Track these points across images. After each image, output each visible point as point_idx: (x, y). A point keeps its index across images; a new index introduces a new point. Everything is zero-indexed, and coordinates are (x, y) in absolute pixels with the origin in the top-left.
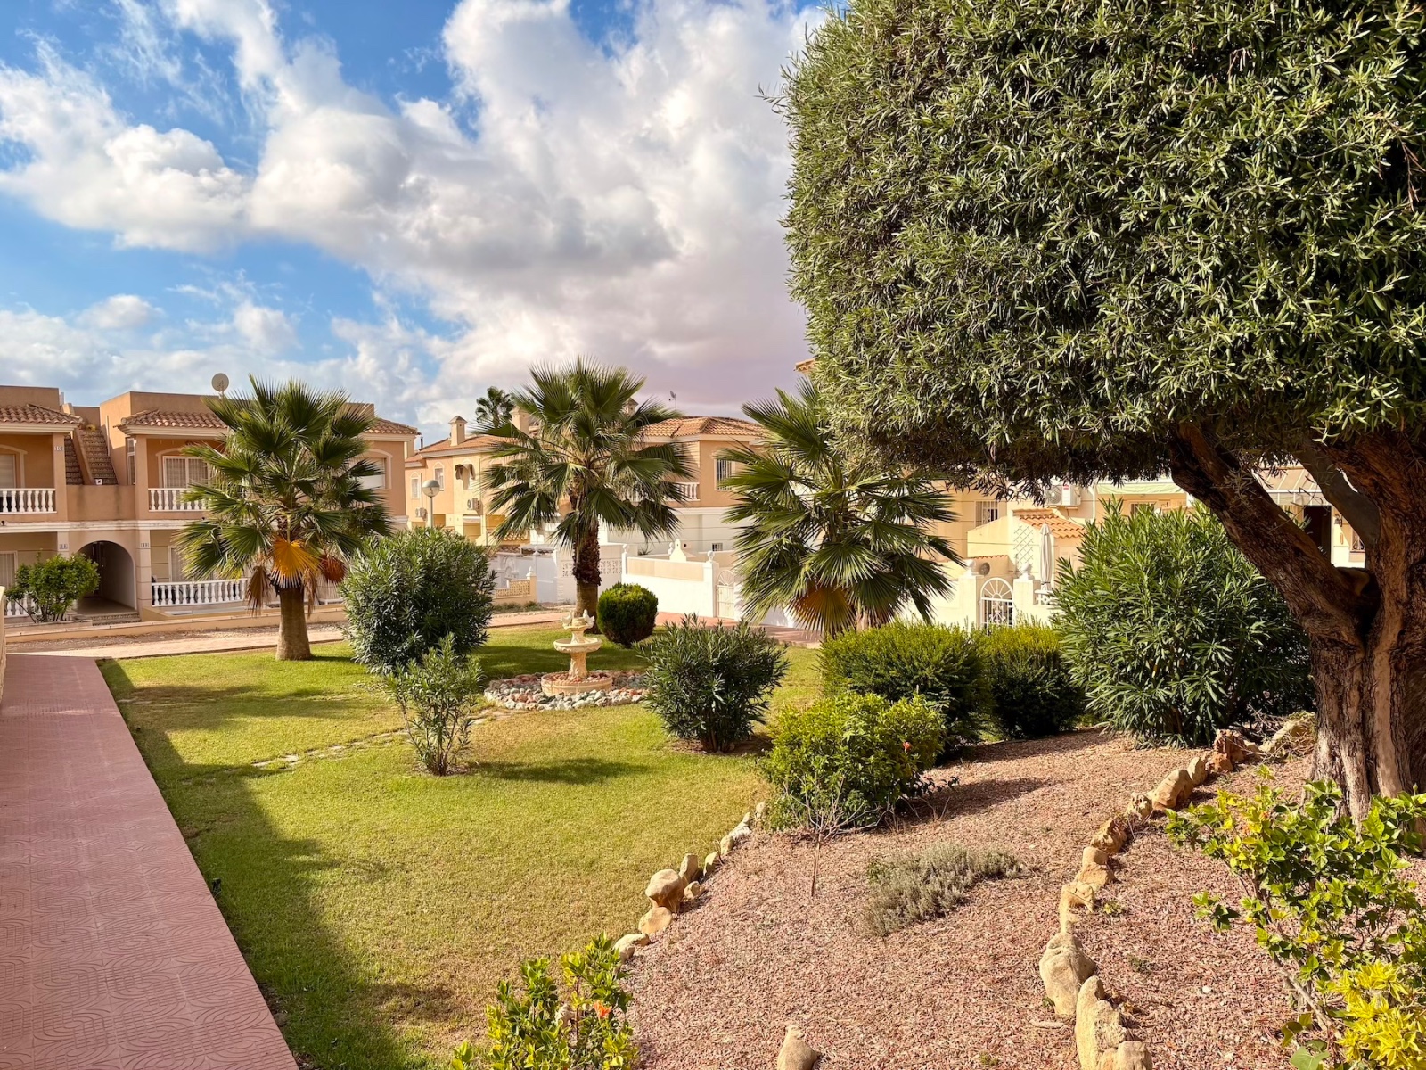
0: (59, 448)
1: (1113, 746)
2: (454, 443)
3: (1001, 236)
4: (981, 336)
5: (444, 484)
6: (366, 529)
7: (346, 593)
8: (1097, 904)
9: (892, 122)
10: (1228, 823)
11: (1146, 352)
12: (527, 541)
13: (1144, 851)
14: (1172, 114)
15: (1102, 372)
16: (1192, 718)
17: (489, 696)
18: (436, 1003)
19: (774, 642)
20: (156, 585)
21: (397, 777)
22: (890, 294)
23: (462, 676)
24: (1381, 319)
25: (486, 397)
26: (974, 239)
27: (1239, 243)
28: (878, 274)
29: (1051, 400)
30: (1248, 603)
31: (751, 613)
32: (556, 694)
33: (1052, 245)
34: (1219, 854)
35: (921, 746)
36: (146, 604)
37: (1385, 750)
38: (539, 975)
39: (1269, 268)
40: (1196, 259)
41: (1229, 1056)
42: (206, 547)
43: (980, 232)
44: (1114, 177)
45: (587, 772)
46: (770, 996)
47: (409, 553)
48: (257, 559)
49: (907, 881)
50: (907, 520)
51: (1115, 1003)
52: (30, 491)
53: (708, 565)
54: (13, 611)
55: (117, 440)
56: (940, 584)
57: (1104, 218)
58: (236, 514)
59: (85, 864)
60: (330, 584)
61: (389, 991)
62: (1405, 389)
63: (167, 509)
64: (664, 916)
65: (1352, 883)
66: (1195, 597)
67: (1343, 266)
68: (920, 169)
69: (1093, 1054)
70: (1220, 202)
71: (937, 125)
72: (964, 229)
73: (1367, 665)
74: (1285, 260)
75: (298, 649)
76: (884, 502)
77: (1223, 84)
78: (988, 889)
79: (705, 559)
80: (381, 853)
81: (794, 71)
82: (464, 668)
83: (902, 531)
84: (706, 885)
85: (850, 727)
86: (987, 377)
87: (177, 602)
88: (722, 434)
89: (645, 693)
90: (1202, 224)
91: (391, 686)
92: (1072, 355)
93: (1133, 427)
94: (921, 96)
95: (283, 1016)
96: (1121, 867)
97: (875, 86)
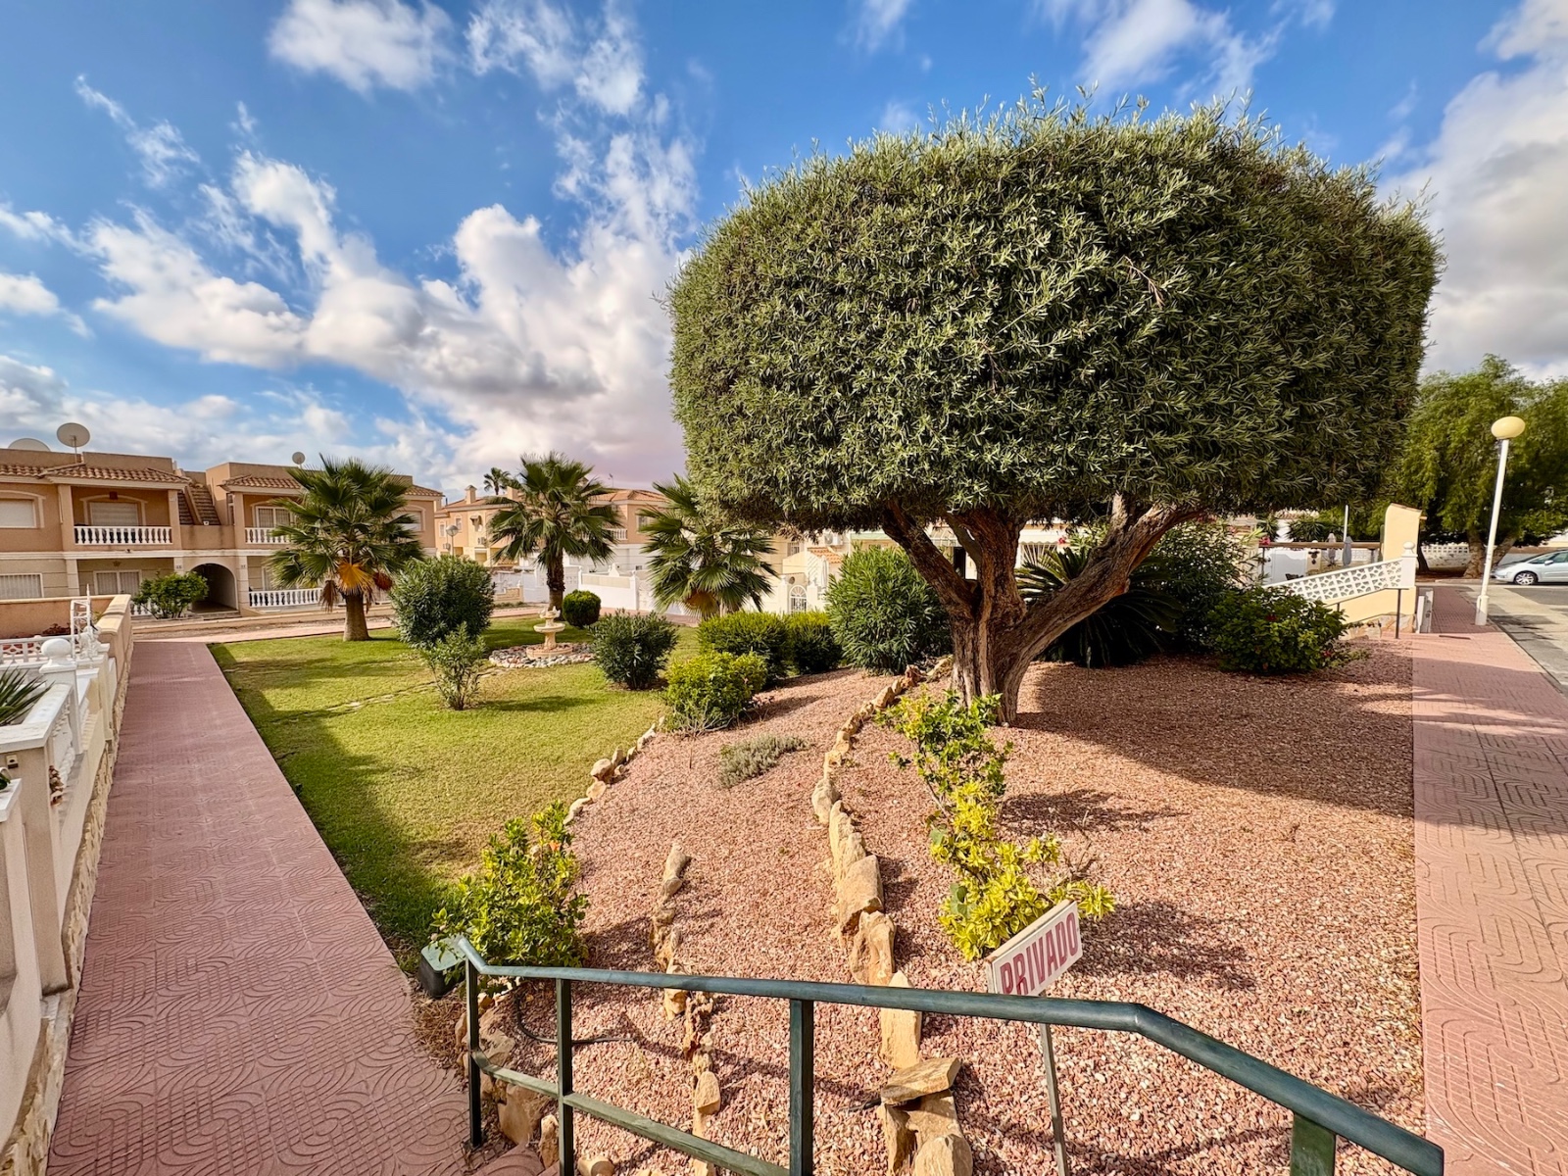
0: (173, 499)
1: (858, 676)
2: (469, 502)
3: (790, 392)
4: (778, 448)
5: (462, 528)
6: (407, 556)
7: (393, 598)
8: (843, 762)
9: (729, 321)
10: (906, 714)
11: (866, 461)
12: (518, 564)
13: (868, 731)
14: (879, 330)
15: (843, 471)
16: (897, 659)
17: (492, 660)
18: (454, 850)
19: (670, 625)
20: (253, 593)
21: (429, 713)
22: (729, 420)
23: (473, 648)
24: (979, 450)
25: (490, 474)
26: (775, 393)
27: (911, 404)
28: (722, 409)
29: (817, 486)
30: (924, 598)
31: (658, 606)
32: (536, 658)
33: (817, 399)
34: (901, 731)
35: (754, 681)
36: (246, 606)
37: (984, 672)
38: (516, 828)
39: (926, 418)
40: (890, 412)
41: (905, 835)
42: (288, 568)
43: (778, 389)
44: (849, 363)
45: (557, 704)
46: (663, 828)
47: (437, 572)
48: (327, 577)
49: (742, 756)
50: (749, 553)
51: (849, 814)
52: (150, 529)
53: (633, 578)
54: (139, 611)
55: (220, 495)
56: (767, 588)
57: (844, 386)
58: (311, 545)
59: (198, 781)
60: (382, 592)
61: (423, 846)
62: (990, 486)
63: (260, 542)
64: (602, 786)
65: (964, 741)
66: (897, 594)
67: (961, 420)
68: (745, 350)
69: (837, 841)
70: (902, 382)
71: (754, 325)
72: (769, 387)
73: (976, 629)
74: (934, 415)
75: (360, 633)
76: (736, 542)
77: (904, 318)
78: (786, 759)
79: (631, 575)
80: (418, 761)
81: (673, 286)
82: (475, 643)
83: (745, 558)
84: (628, 767)
85: (712, 672)
86: (783, 472)
87: (269, 604)
88: (640, 499)
89: (592, 656)
90: (893, 393)
91: (425, 656)
92: (828, 462)
93: (859, 502)
94: (745, 308)
95: (348, 868)
96: (857, 741)
97: (719, 299)
